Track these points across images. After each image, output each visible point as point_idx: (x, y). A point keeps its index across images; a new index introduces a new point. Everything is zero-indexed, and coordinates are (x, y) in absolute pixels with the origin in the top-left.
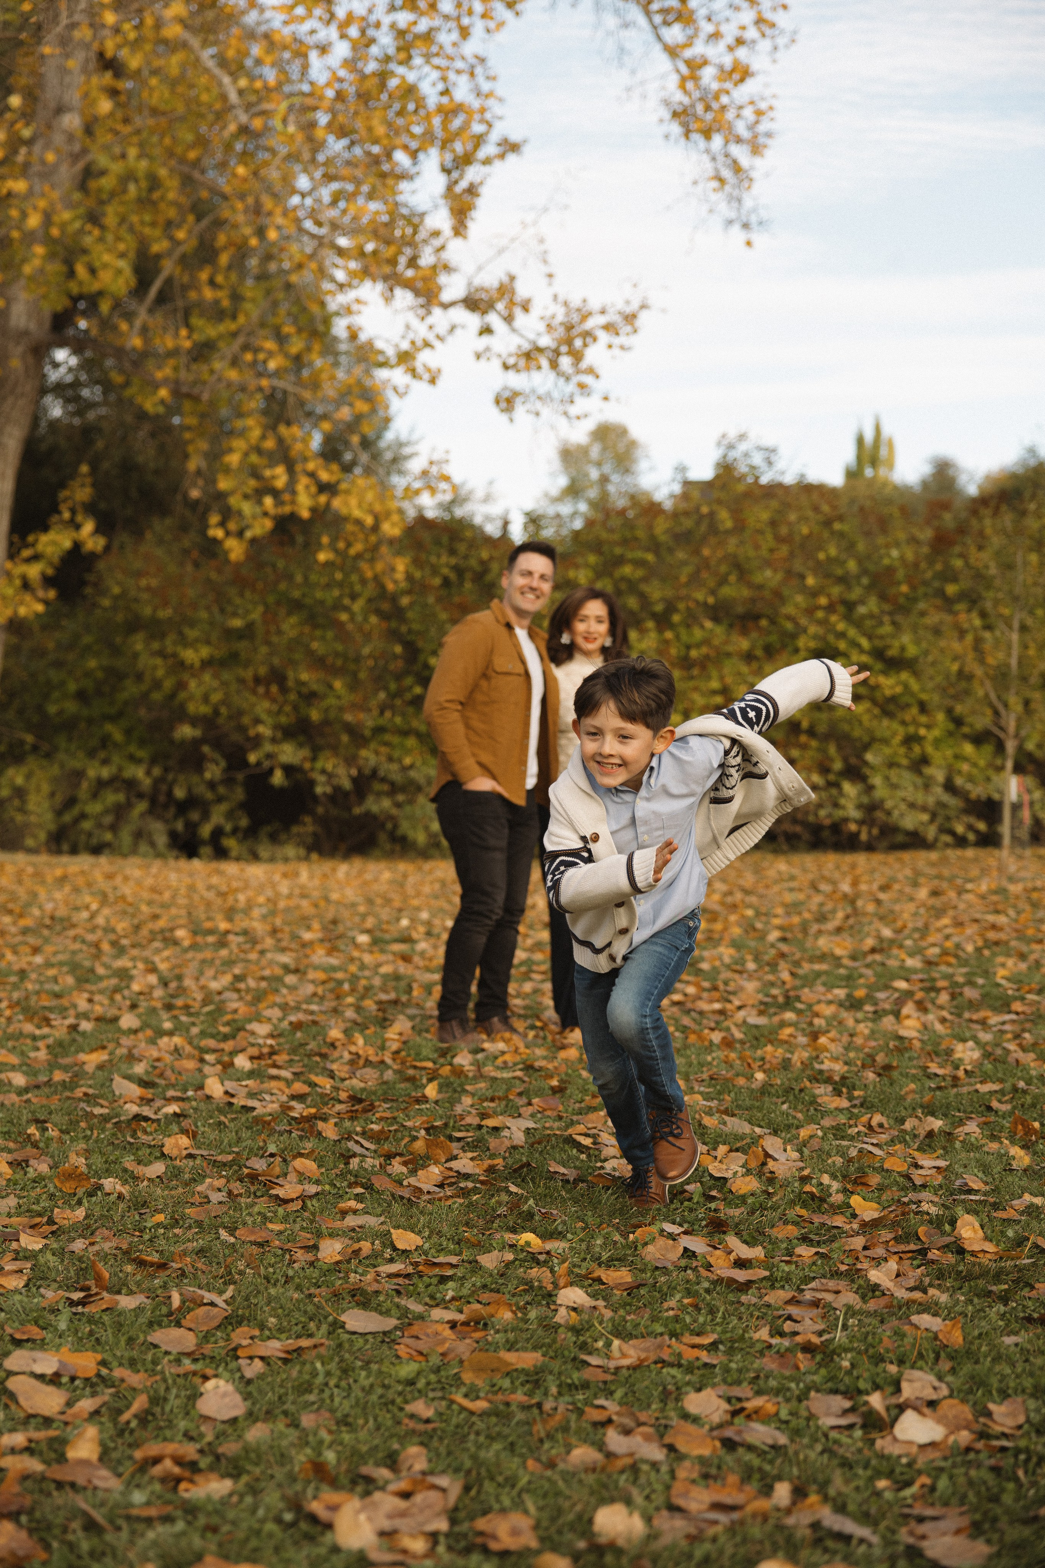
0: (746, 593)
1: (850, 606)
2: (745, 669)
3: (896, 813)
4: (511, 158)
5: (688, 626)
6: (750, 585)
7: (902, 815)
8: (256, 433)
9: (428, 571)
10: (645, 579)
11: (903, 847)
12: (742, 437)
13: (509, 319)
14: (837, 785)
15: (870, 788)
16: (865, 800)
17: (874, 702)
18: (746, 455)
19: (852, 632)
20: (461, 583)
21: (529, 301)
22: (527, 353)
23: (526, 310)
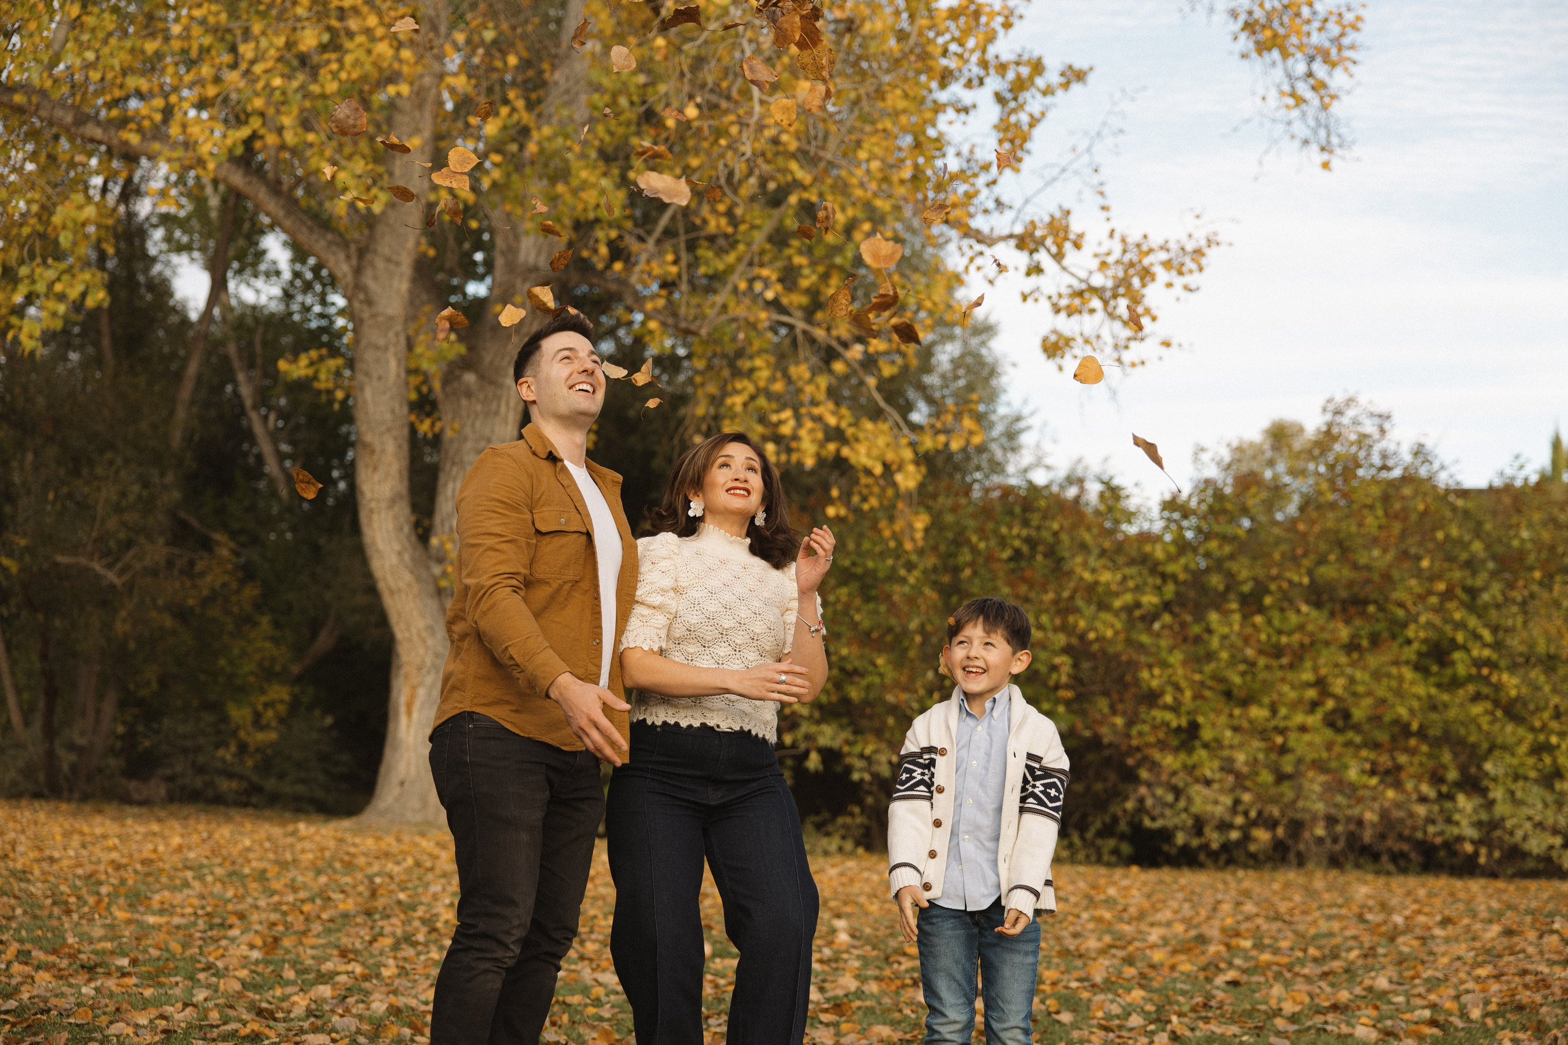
0: (1347, 573)
1: (1473, 592)
2: (1343, 659)
3: (1519, 834)
4: (1076, 88)
5: (1282, 610)
6: (1355, 567)
7: (1525, 838)
8: (765, 374)
9: (993, 543)
10: (1232, 557)
11: (1534, 874)
12: (1350, 401)
13: (1058, 257)
14: (1450, 797)
15: (1490, 804)
16: (1484, 816)
17: (1496, 703)
18: (1356, 422)
19: (1473, 622)
20: (1032, 557)
21: (1081, 236)
22: (1080, 294)
23: (1077, 246)
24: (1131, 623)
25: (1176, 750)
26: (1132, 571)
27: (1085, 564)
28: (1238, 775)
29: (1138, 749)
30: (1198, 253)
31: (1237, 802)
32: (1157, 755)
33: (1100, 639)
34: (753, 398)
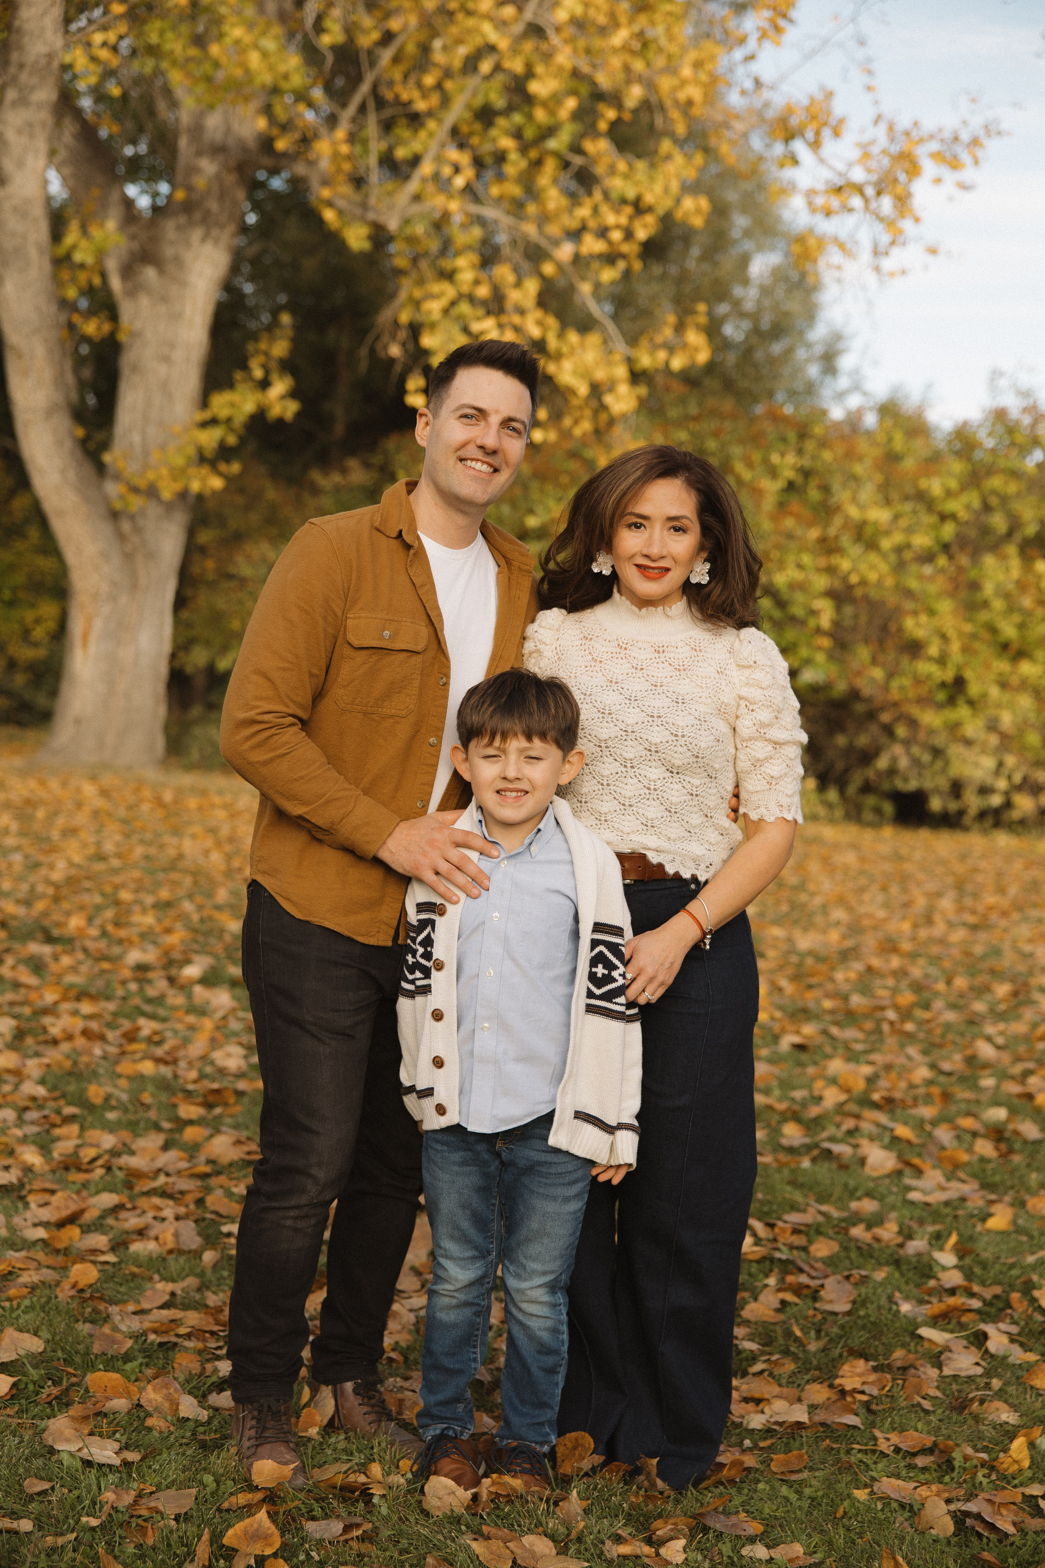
13: (816, 146)
21: (841, 121)
22: (839, 190)
23: (836, 133)
24: (900, 567)
25: (940, 706)
26: (908, 507)
27: (854, 500)
28: (1004, 736)
29: (895, 704)
30: (975, 142)
31: (1000, 764)
32: (915, 711)
33: (863, 582)
34: (453, 303)
